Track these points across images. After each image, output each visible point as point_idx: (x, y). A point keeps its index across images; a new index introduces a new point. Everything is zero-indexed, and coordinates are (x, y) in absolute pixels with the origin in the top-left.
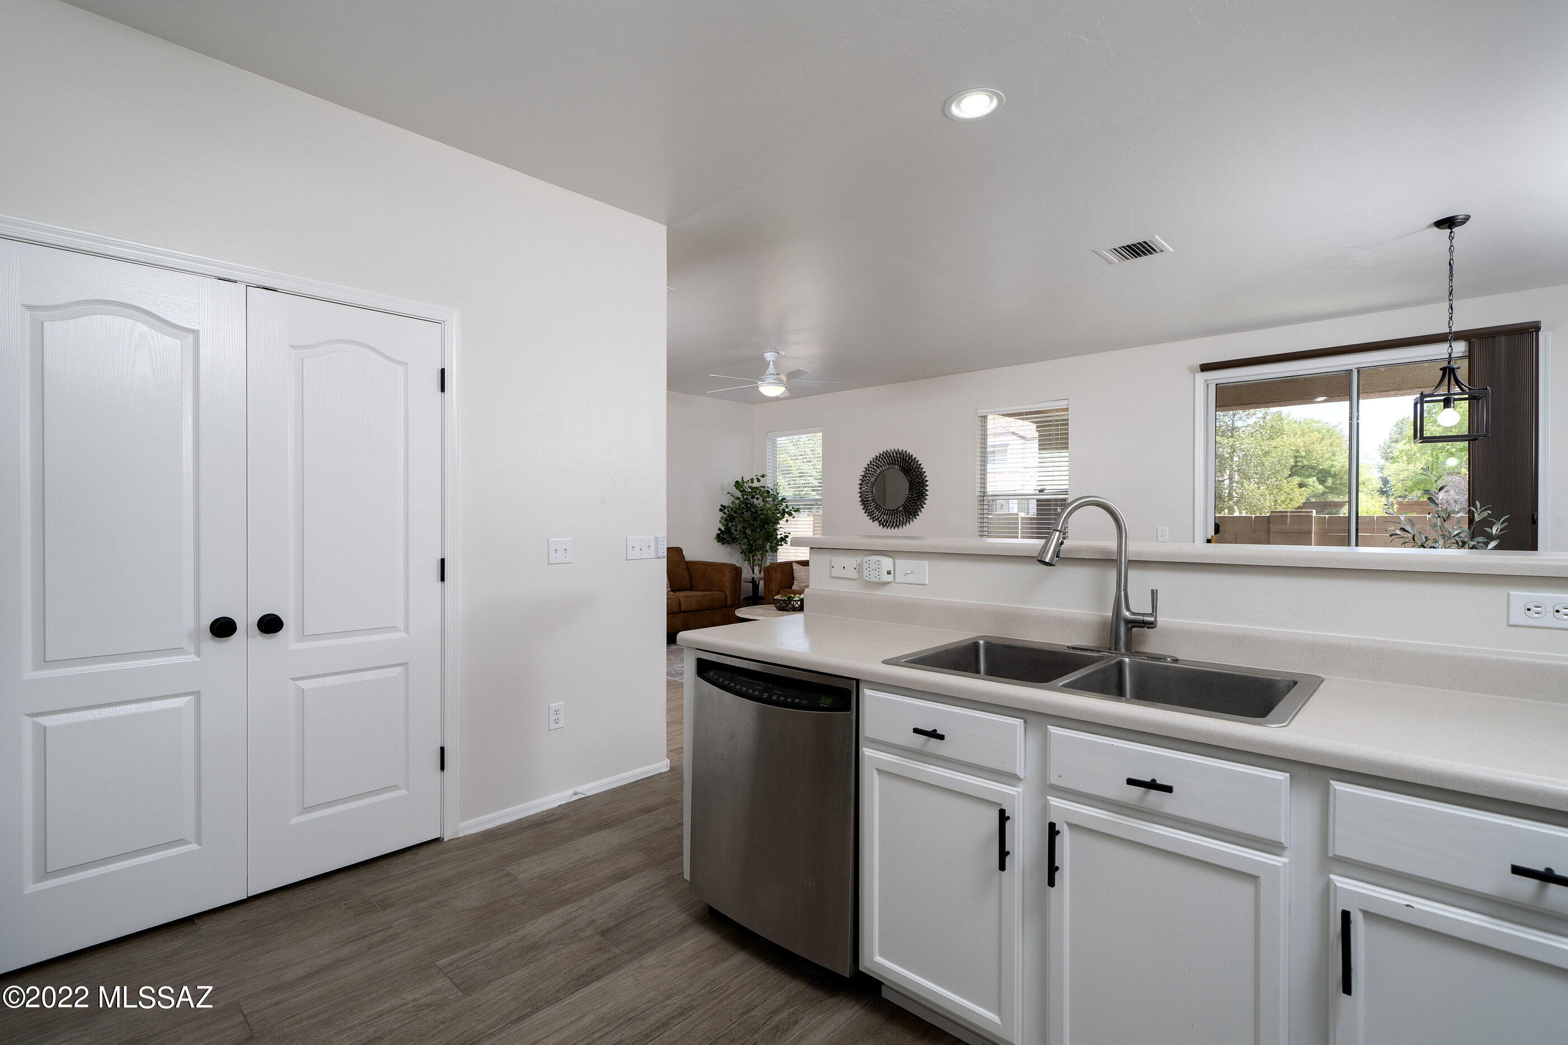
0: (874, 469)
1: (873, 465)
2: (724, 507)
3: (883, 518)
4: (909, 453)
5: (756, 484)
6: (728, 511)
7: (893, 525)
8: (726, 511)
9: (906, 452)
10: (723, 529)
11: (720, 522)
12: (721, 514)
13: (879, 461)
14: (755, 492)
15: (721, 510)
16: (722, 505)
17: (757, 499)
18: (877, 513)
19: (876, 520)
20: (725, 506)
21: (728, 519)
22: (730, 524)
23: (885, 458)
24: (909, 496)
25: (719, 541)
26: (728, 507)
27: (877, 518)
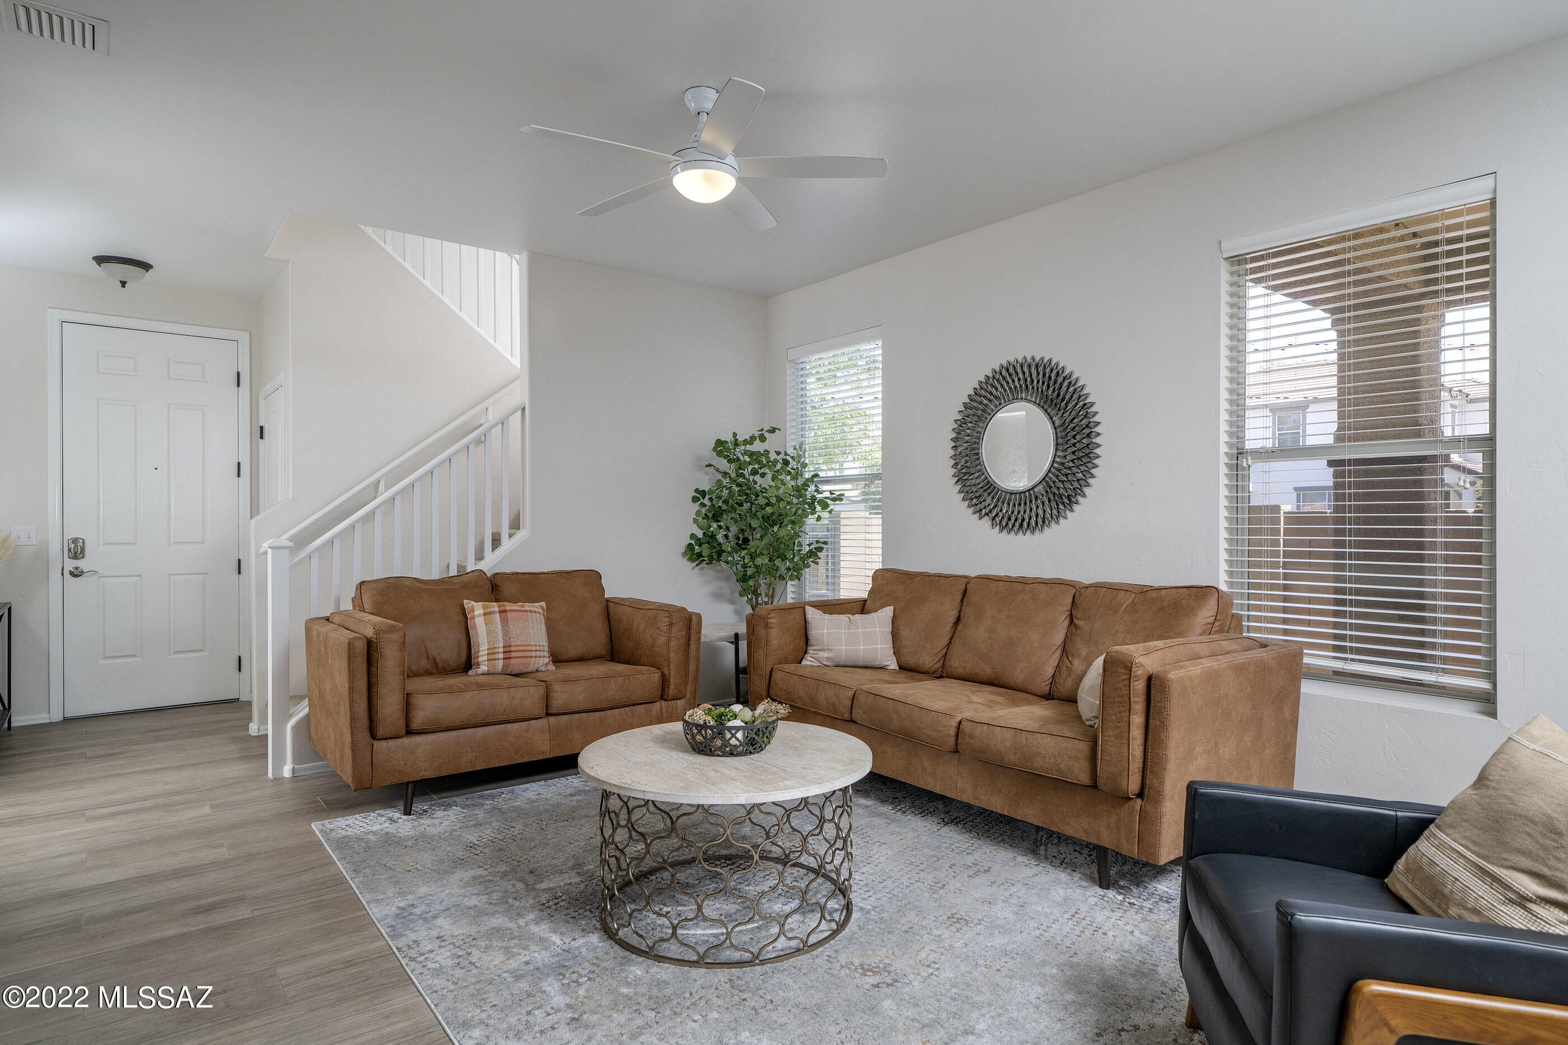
0: (981, 403)
1: (980, 396)
2: (703, 494)
3: (1001, 510)
4: (1057, 364)
5: (757, 446)
6: (711, 499)
7: (1021, 525)
8: (706, 501)
9: (1050, 361)
10: (700, 534)
11: (695, 521)
12: (696, 507)
13: (992, 385)
14: (759, 462)
15: (695, 499)
16: (697, 490)
17: (763, 475)
18: (988, 501)
19: (987, 514)
20: (704, 491)
21: (710, 515)
22: (715, 525)
23: (1004, 378)
24: (1058, 460)
25: (691, 560)
26: (711, 492)
27: (987, 510)
